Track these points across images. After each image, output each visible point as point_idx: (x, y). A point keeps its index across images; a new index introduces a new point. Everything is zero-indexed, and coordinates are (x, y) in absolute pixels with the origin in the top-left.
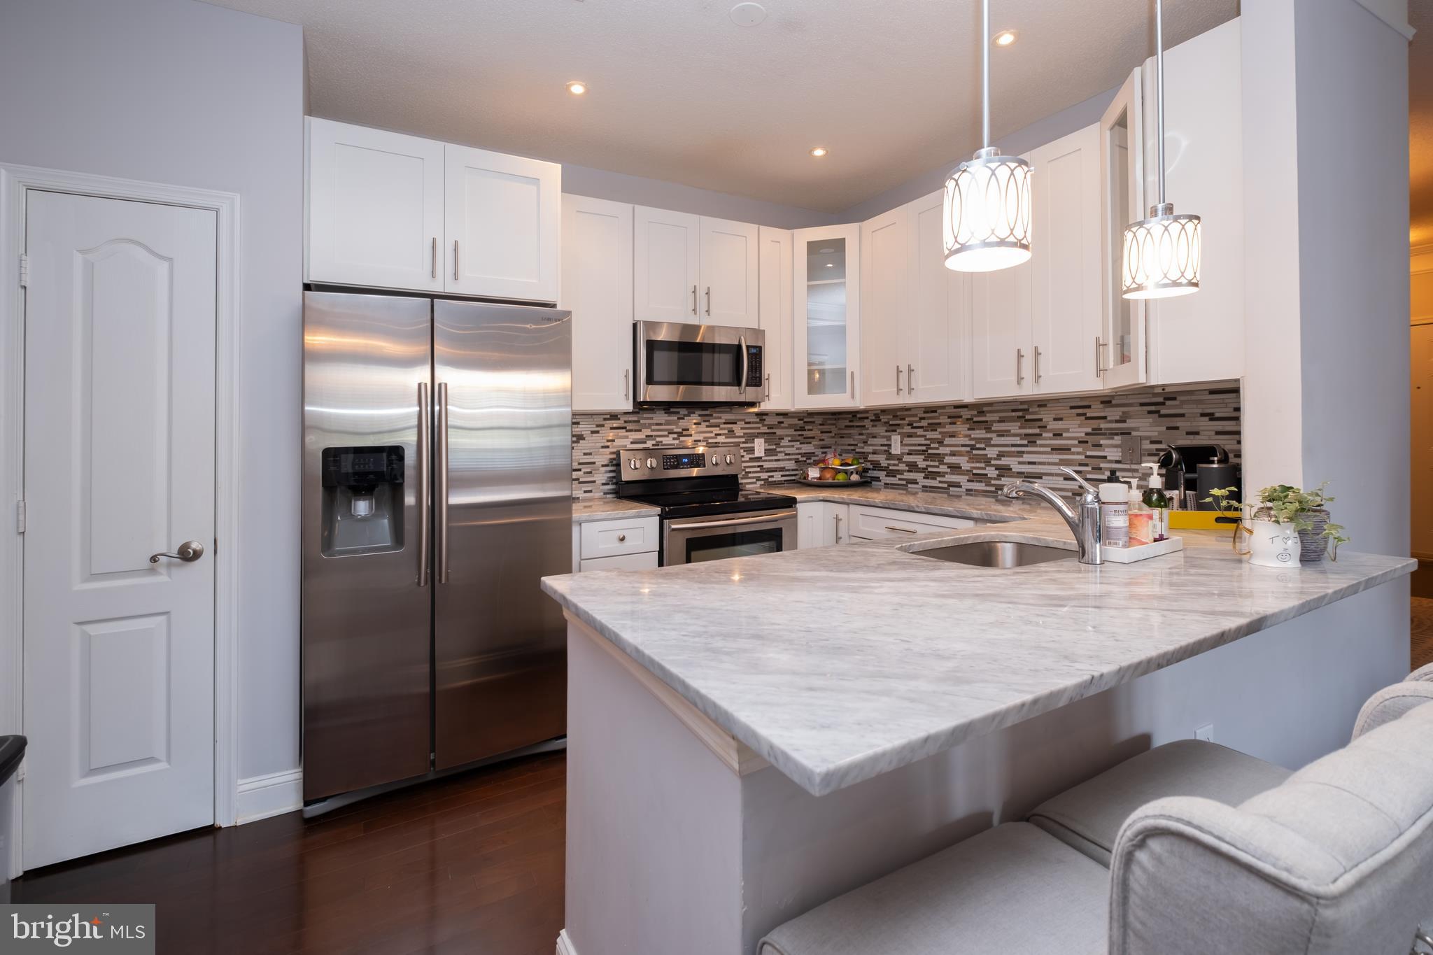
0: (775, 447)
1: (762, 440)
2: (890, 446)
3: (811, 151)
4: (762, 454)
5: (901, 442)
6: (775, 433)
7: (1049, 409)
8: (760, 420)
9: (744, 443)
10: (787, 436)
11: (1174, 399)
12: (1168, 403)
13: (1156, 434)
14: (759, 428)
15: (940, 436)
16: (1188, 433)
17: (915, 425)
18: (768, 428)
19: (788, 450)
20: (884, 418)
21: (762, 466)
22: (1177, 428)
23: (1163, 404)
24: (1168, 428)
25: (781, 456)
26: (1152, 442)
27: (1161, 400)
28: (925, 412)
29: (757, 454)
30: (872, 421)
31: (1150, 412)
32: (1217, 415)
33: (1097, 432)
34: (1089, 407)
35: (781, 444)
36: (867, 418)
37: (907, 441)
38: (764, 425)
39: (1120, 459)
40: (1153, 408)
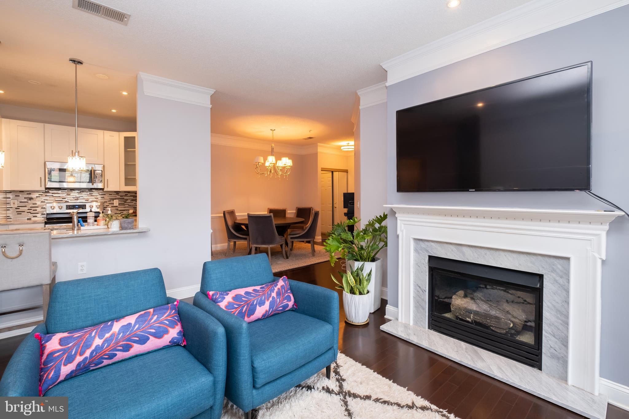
0: (124, 203)
1: (117, 201)
3: (111, 110)
4: (117, 205)
6: (124, 198)
8: (117, 194)
9: (109, 201)
10: (129, 199)
14: (116, 196)
18: (120, 196)
19: (130, 204)
21: (118, 209)
25: (126, 206)
29: (115, 205)
35: (127, 202)
38: (118, 196)
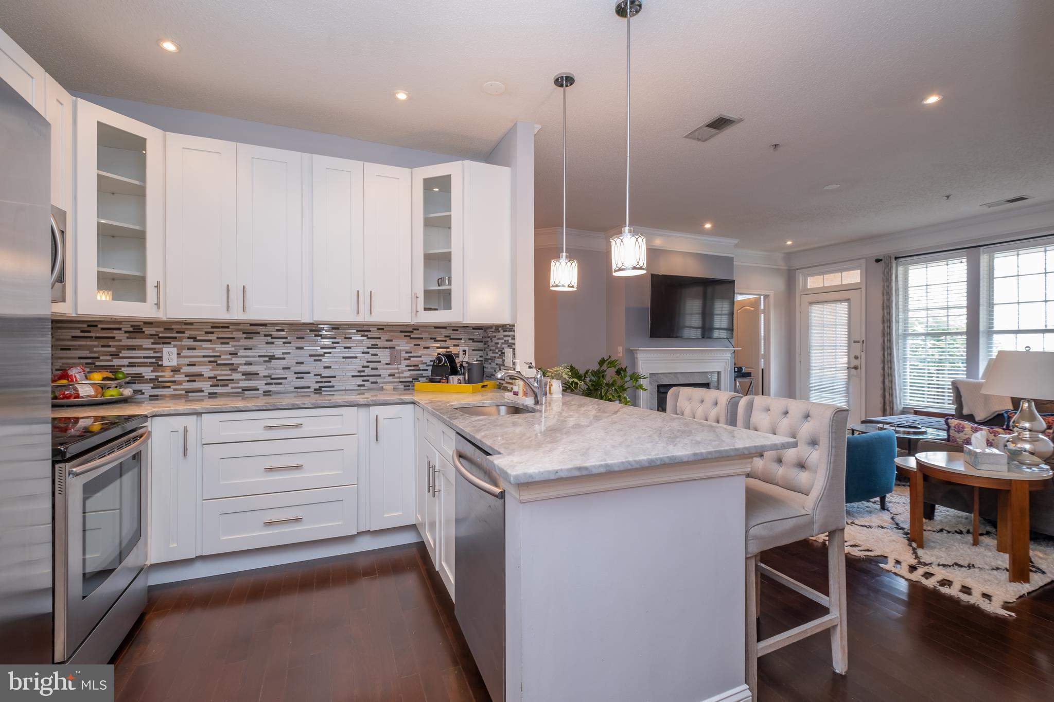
2: (161, 358)
5: (179, 354)
7: (342, 331)
11: (418, 329)
12: (415, 331)
13: (409, 348)
15: (233, 349)
16: (424, 348)
17: (198, 338)
20: (148, 331)
22: (419, 345)
23: (412, 332)
24: (415, 345)
26: (406, 353)
27: (411, 330)
28: (212, 327)
30: (126, 332)
31: (405, 336)
32: (438, 339)
33: (375, 346)
34: (370, 331)
36: (120, 329)
37: (185, 353)
39: (389, 362)
40: (407, 334)
